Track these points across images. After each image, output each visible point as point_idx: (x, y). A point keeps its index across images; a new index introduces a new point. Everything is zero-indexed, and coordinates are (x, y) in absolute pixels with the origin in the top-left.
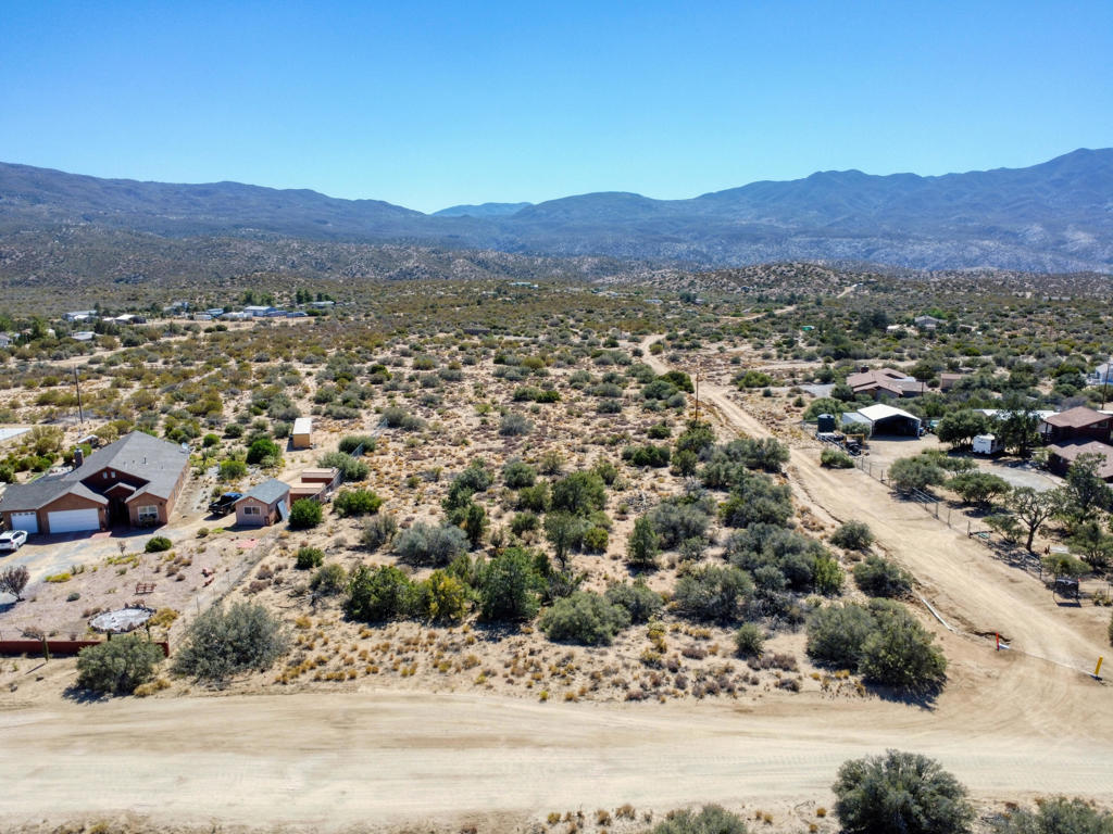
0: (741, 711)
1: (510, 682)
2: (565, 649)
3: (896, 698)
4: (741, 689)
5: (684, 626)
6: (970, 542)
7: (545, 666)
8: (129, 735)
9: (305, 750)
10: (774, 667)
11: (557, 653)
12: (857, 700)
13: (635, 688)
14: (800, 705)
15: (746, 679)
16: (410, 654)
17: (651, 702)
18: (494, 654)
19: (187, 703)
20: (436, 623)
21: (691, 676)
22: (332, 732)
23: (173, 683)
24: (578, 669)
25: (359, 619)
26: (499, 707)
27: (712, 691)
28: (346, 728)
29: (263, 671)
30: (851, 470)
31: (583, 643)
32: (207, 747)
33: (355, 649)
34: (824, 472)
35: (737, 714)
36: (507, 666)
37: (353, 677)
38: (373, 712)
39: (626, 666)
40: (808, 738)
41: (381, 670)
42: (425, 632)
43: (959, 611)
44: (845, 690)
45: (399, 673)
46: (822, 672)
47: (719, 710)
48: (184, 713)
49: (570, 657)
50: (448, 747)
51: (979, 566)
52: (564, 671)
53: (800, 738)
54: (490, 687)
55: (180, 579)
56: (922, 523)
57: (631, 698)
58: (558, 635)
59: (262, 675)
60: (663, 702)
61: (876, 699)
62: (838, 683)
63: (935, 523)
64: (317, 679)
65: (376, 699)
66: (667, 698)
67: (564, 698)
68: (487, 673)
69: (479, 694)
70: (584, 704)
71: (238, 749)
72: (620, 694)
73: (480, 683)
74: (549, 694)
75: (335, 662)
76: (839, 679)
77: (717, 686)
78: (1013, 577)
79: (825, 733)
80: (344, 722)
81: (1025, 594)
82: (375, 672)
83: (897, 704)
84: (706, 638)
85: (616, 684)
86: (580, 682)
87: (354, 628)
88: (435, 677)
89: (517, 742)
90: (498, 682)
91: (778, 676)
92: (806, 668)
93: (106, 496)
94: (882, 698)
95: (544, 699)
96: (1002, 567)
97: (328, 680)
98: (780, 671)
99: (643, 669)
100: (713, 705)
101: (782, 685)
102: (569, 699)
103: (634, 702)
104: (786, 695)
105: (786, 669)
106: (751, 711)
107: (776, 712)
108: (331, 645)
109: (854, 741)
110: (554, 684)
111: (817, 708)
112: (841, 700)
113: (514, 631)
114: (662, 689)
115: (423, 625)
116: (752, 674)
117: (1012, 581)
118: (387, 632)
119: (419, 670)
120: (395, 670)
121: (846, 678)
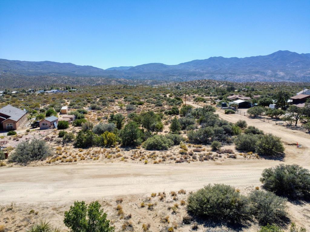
0: (218, 164)
3: (271, 158)
6: (277, 126)
9: (54, 180)
11: (149, 153)
12: (257, 160)
13: (178, 159)
14: (238, 162)
16: (97, 155)
17: (185, 163)
18: (128, 153)
22: (66, 175)
24: (157, 156)
25: (79, 147)
28: (71, 174)
30: (234, 114)
32: (15, 181)
34: (227, 115)
35: (216, 165)
38: (82, 169)
41: (86, 159)
45: (92, 159)
47: (210, 164)
48: (9, 172)
49: (154, 153)
51: (282, 130)
55: (17, 141)
56: (261, 123)
58: (149, 148)
62: (249, 156)
63: (264, 123)
65: (84, 166)
66: (191, 162)
67: (153, 163)
70: (161, 164)
71: (28, 181)
72: (173, 161)
75: (70, 157)
78: (294, 132)
79: (249, 168)
81: (300, 135)
82: (84, 159)
84: (200, 147)
89: (136, 175)
91: (227, 155)
94: (265, 159)
96: (290, 130)
100: (208, 163)
104: (232, 160)
106: (221, 164)
107: (230, 164)
115: (102, 148)
116: (219, 155)
120: (91, 159)
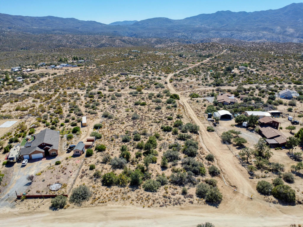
0: (181, 209)
1: (137, 202)
2: (148, 193)
4: (182, 203)
5: (172, 186)
6: (235, 158)
7: (144, 198)
8: (65, 219)
9: (99, 221)
10: (189, 197)
11: (146, 194)
12: (204, 205)
13: (161, 204)
14: (193, 207)
15: (183, 201)
16: (117, 195)
17: (164, 207)
18: (133, 195)
19: (74, 210)
20: (121, 186)
21: (172, 200)
22: (104, 217)
23: (70, 205)
24: (150, 198)
25: (105, 185)
26: (135, 209)
27: (176, 204)
28: (106, 215)
29: (88, 201)
30: (214, 132)
31: (151, 192)
32: (81, 221)
33: (105, 194)
34: (207, 132)
35: (181, 210)
36: (136, 198)
37: (106, 202)
39: (160, 198)
40: (193, 215)
41: (111, 199)
42: (119, 189)
43: (229, 180)
44: (202, 203)
45: (115, 201)
46: (198, 198)
48: (74, 213)
49: (149, 195)
50: (126, 220)
51: (236, 166)
52: (148, 199)
53: (192, 215)
54: (133, 204)
55: (65, 174)
56: (226, 151)
57: (161, 206)
58: (146, 190)
59: (88, 202)
60: (167, 207)
61: (208, 205)
62: (201, 201)
63: (229, 151)
64: (99, 203)
65: (111, 208)
66: (167, 206)
67: (147, 206)
68: (132, 200)
69: (131, 206)
70: (152, 208)
71: (86, 221)
72: (159, 205)
73: (131, 203)
74: (145, 206)
75: (102, 198)
76: (201, 200)
77: (177, 203)
78: (242, 169)
79: (197, 214)
80: (105, 214)
81: (243, 174)
83: (212, 206)
84: (176, 189)
85: (158, 203)
86: (151, 202)
87: (104, 188)
88: (122, 202)
89: (139, 218)
90: (134, 202)
91: (189, 200)
92: (195, 197)
93: (44, 149)
94: (209, 205)
95: (144, 207)
96: (240, 166)
97: (101, 203)
98: (190, 198)
99: (163, 198)
100: (176, 208)
101: (190, 202)
102: (149, 207)
103: (161, 207)
104: (191, 205)
105: (191, 198)
106: (183, 209)
107: (188, 209)
108: (101, 193)
109: (201, 216)
110: (146, 203)
111: (196, 207)
112: (201, 206)
113: (137, 188)
114: (167, 204)
115: (119, 187)
116: (184, 199)
117: (242, 171)
118: (112, 189)
119: (119, 199)
120: (114, 200)
121: (203, 200)
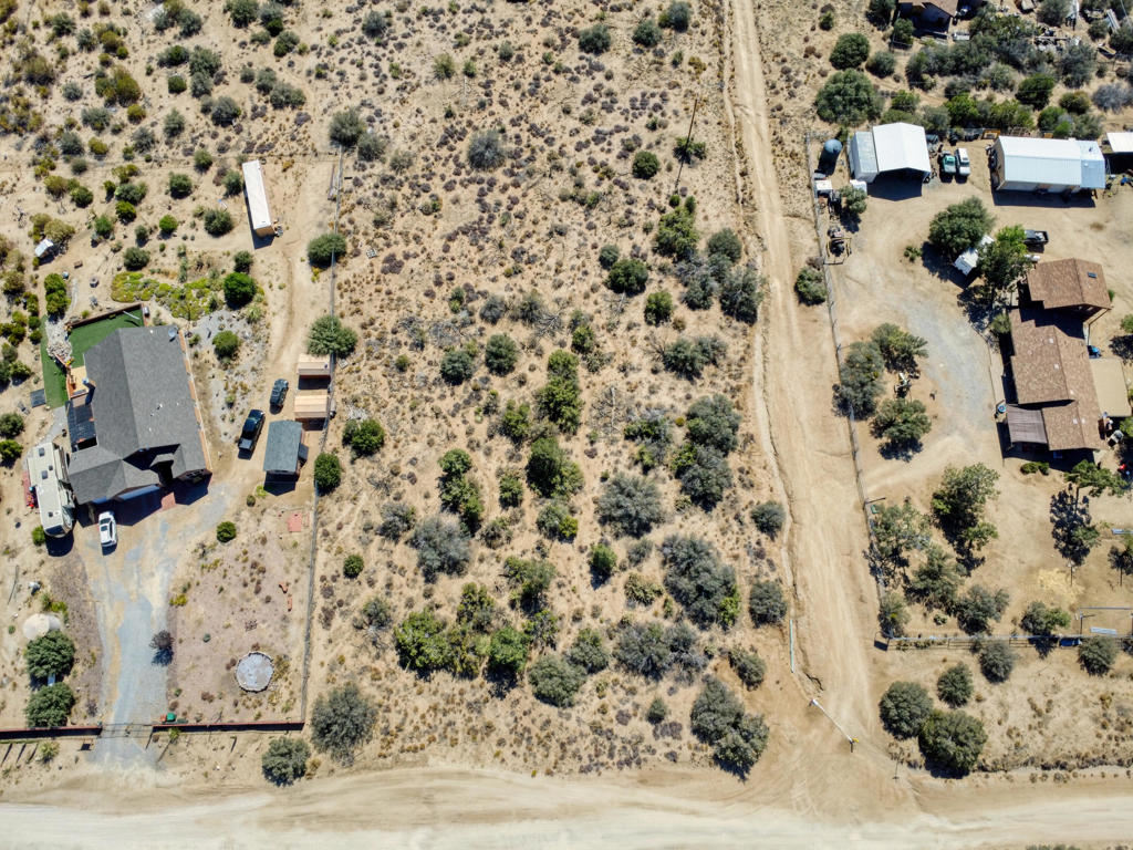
0: (641, 781)
1: (514, 753)
2: (546, 709)
4: (645, 760)
5: (621, 676)
6: (861, 517)
7: (534, 731)
10: (668, 735)
11: (541, 714)
12: (708, 770)
13: (586, 762)
14: (676, 774)
15: (649, 749)
16: (451, 716)
17: (593, 774)
20: (463, 674)
21: (618, 744)
23: (321, 758)
24: (553, 735)
25: (410, 667)
26: (510, 782)
27: (628, 762)
29: (368, 742)
30: (819, 310)
31: (555, 705)
33: (416, 710)
34: (793, 308)
35: (640, 785)
36: (511, 732)
37: (422, 748)
39: (582, 735)
42: (457, 686)
44: (703, 761)
45: (448, 741)
46: (694, 741)
47: (629, 780)
49: (548, 720)
50: (486, 822)
51: (850, 565)
52: (545, 739)
53: (668, 809)
54: (503, 760)
55: (268, 600)
56: (839, 465)
57: (582, 770)
59: (369, 747)
60: (600, 774)
61: (718, 769)
62: (701, 753)
63: (849, 468)
64: (402, 750)
65: (441, 775)
66: (602, 769)
67: (545, 771)
68: (500, 742)
69: (497, 768)
70: (557, 778)
72: (576, 765)
73: (497, 755)
74: (537, 767)
76: (703, 749)
77: (632, 758)
78: (865, 592)
80: (428, 798)
82: (434, 739)
83: (728, 774)
84: (634, 692)
85: (574, 755)
86: (554, 750)
87: (409, 677)
88: (470, 747)
90: (506, 753)
91: (668, 745)
92: (686, 734)
95: (534, 775)
97: (409, 751)
98: (670, 739)
99: (592, 736)
101: (668, 755)
102: (548, 773)
103: (584, 775)
104: (669, 766)
105: (675, 737)
106: (647, 781)
108: (401, 705)
110: (539, 752)
111: (683, 777)
113: (513, 684)
114: (600, 759)
115: (454, 676)
116: (654, 743)
117: (862, 600)
118: (433, 686)
119: (460, 737)
120: (445, 737)
121: (707, 749)
